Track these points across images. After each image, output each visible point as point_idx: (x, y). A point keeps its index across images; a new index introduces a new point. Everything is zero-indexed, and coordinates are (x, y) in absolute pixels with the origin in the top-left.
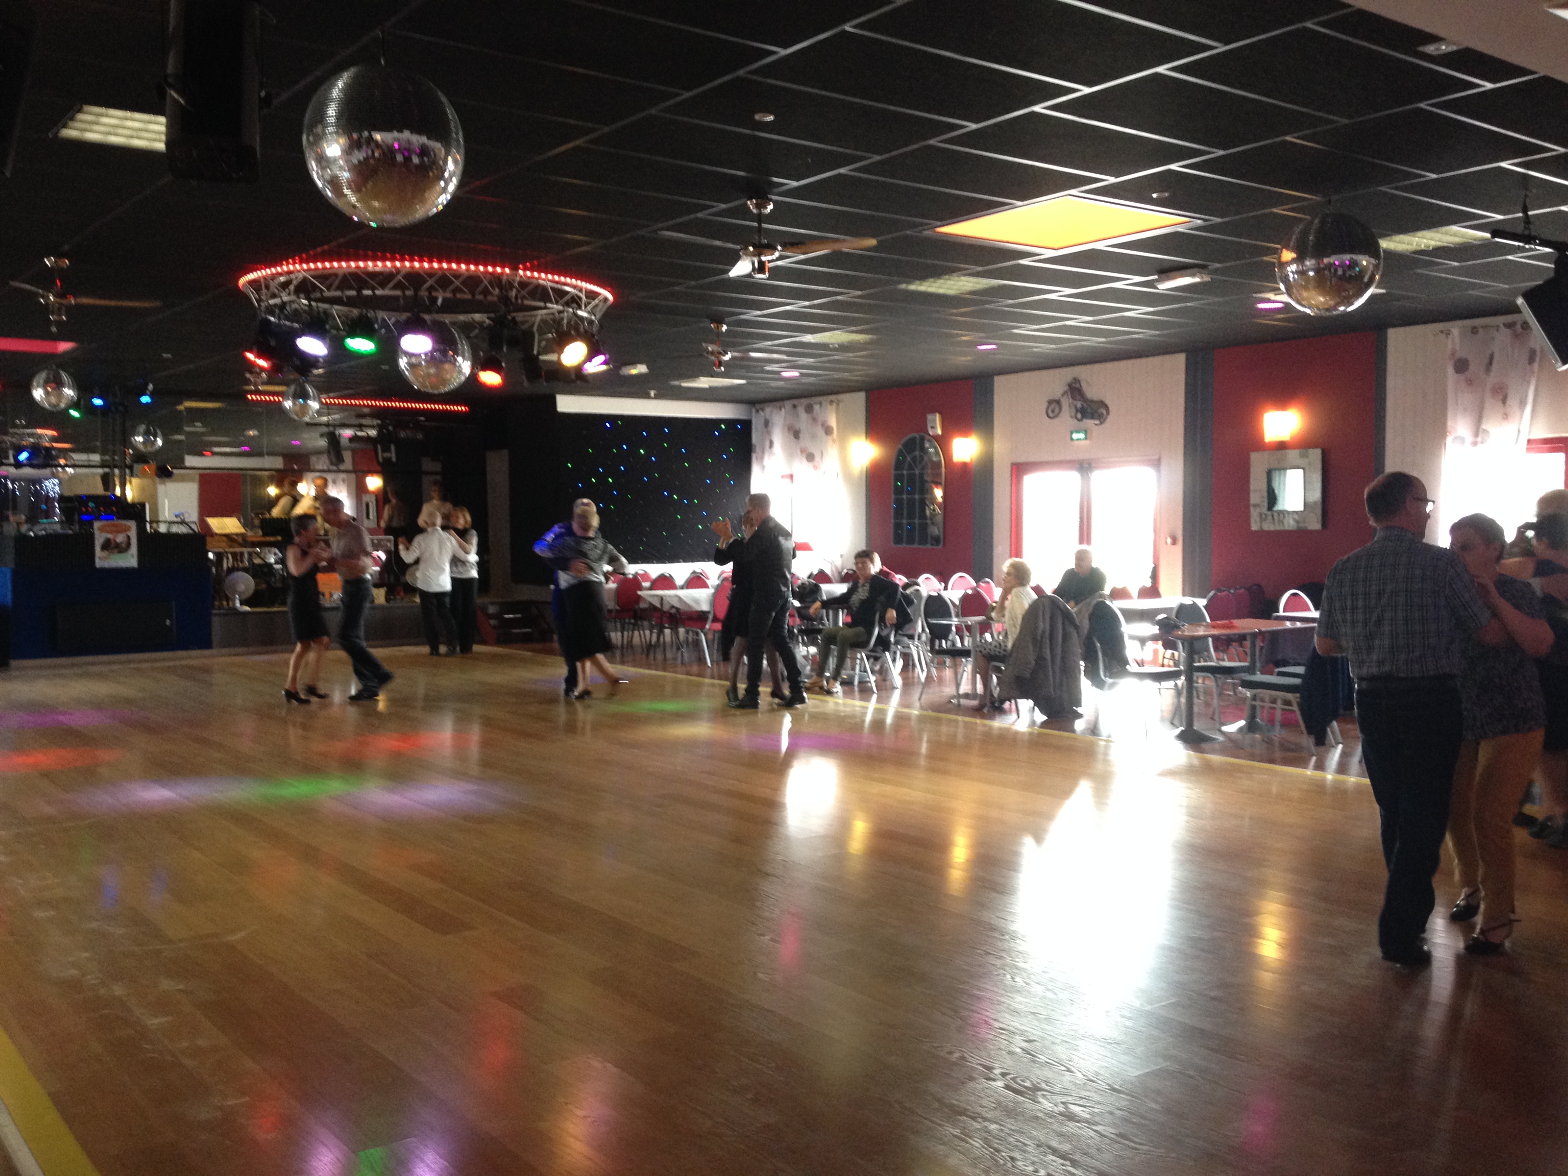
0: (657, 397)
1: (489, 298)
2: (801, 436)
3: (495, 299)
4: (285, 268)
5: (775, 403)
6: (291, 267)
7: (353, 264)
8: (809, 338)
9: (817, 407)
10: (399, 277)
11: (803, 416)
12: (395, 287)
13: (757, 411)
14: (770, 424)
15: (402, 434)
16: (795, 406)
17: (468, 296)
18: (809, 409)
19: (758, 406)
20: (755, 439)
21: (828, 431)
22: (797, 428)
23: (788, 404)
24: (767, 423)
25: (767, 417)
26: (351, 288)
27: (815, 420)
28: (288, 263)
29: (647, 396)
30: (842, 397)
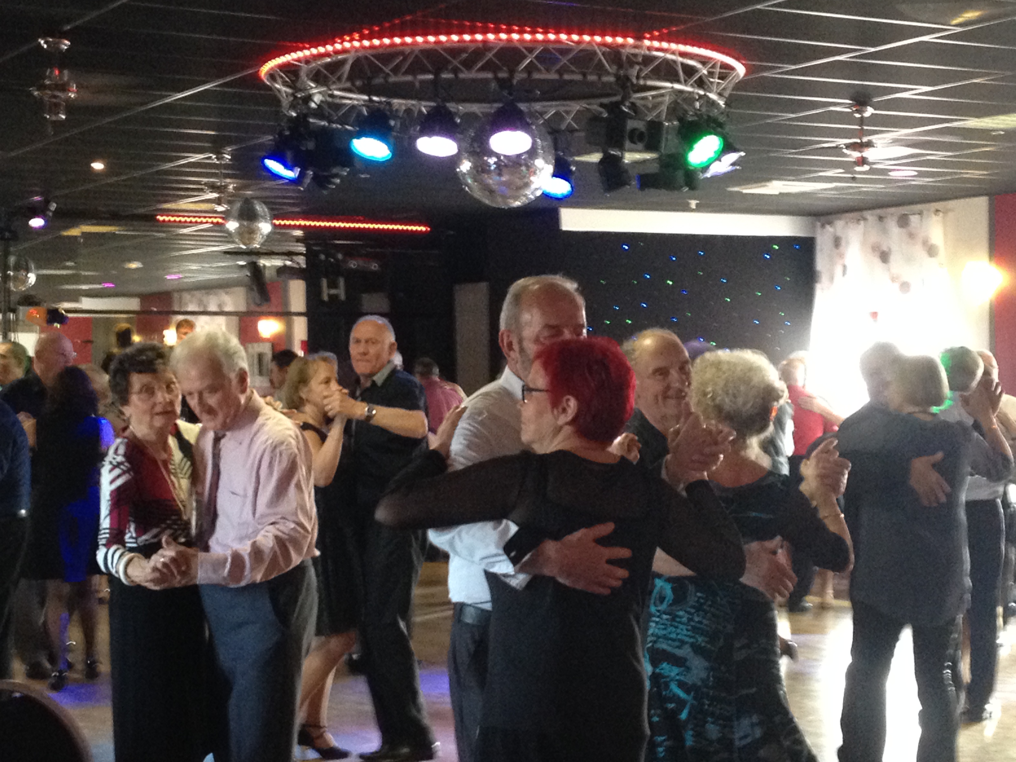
0: (700, 208)
1: (605, 79)
2: (893, 258)
3: (612, 79)
4: (338, 46)
5: (847, 215)
6: (347, 45)
7: (431, 39)
8: (973, 123)
9: (914, 219)
10: (490, 55)
11: (895, 230)
12: (483, 69)
13: (823, 226)
14: (843, 243)
15: (353, 264)
16: (881, 218)
17: (578, 77)
18: (903, 221)
19: (823, 219)
20: (821, 263)
21: (931, 251)
22: (885, 248)
23: (870, 216)
24: (837, 242)
25: (839, 234)
26: (425, 71)
27: (911, 236)
28: (343, 41)
29: (686, 208)
30: (952, 204)
